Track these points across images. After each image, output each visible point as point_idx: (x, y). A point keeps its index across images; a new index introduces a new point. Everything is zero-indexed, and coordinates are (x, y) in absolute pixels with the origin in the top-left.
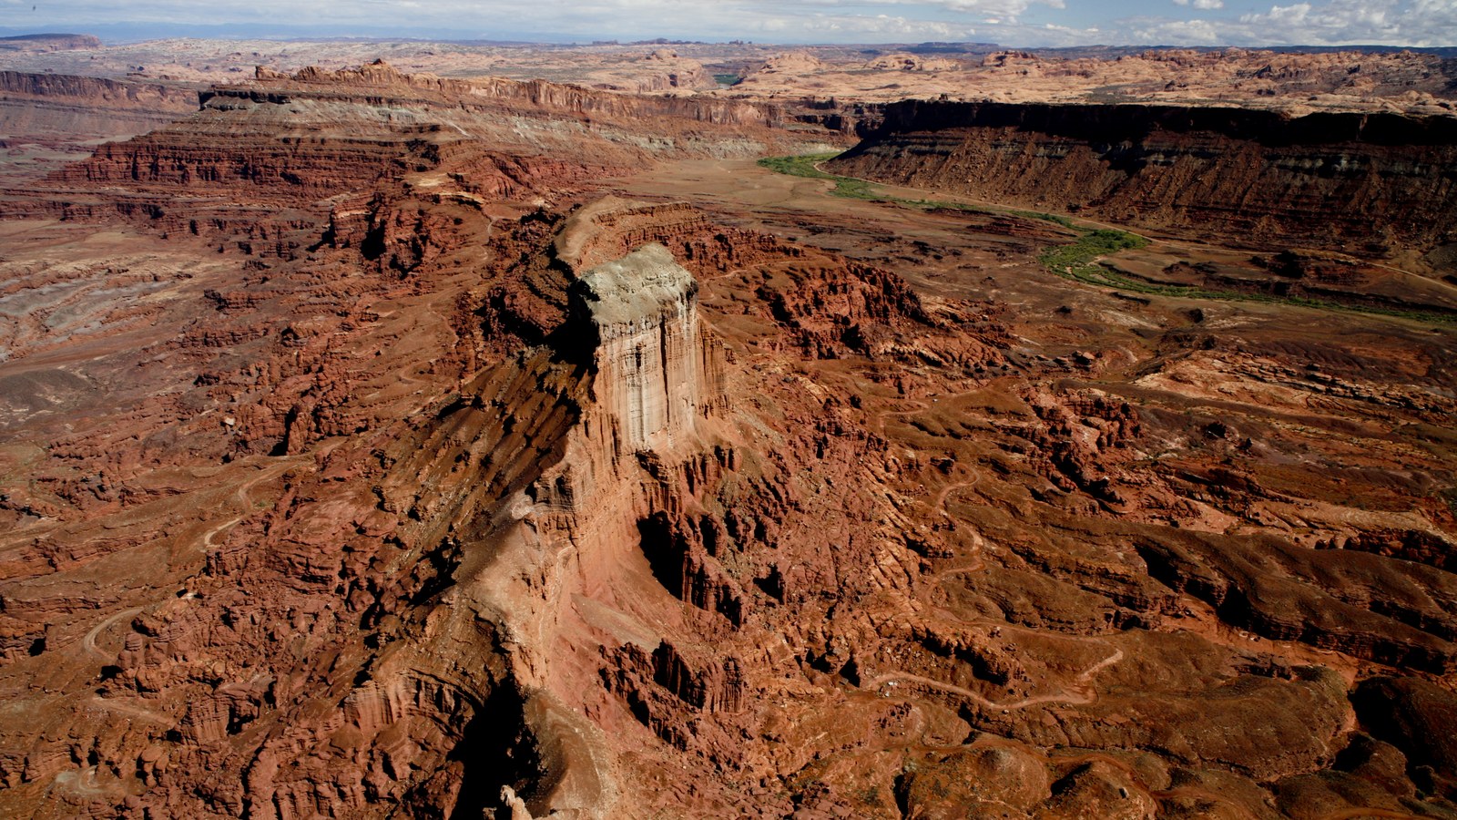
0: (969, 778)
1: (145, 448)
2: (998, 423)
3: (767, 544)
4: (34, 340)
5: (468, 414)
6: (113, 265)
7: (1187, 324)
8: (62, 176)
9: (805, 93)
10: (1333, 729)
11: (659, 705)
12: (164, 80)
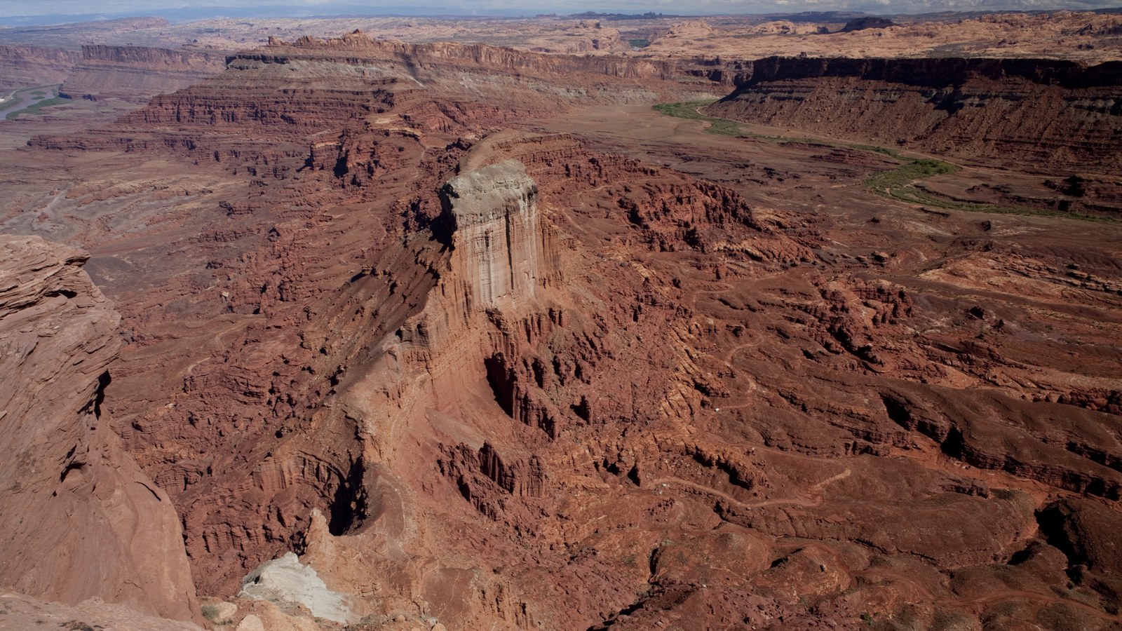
0: (706, 552)
1: (166, 312)
2: (788, 301)
3: (583, 381)
4: (100, 237)
5: (366, 281)
6: (158, 184)
7: (977, 232)
8: (128, 120)
9: (697, 52)
10: (1013, 536)
11: (478, 486)
12: (208, 49)
